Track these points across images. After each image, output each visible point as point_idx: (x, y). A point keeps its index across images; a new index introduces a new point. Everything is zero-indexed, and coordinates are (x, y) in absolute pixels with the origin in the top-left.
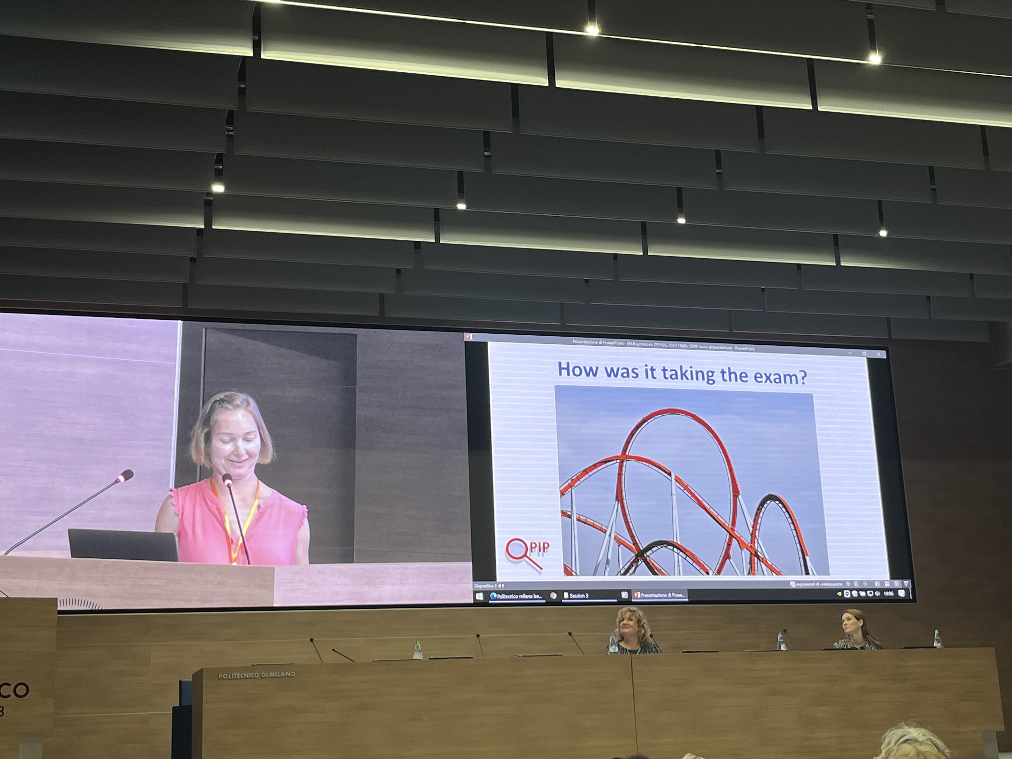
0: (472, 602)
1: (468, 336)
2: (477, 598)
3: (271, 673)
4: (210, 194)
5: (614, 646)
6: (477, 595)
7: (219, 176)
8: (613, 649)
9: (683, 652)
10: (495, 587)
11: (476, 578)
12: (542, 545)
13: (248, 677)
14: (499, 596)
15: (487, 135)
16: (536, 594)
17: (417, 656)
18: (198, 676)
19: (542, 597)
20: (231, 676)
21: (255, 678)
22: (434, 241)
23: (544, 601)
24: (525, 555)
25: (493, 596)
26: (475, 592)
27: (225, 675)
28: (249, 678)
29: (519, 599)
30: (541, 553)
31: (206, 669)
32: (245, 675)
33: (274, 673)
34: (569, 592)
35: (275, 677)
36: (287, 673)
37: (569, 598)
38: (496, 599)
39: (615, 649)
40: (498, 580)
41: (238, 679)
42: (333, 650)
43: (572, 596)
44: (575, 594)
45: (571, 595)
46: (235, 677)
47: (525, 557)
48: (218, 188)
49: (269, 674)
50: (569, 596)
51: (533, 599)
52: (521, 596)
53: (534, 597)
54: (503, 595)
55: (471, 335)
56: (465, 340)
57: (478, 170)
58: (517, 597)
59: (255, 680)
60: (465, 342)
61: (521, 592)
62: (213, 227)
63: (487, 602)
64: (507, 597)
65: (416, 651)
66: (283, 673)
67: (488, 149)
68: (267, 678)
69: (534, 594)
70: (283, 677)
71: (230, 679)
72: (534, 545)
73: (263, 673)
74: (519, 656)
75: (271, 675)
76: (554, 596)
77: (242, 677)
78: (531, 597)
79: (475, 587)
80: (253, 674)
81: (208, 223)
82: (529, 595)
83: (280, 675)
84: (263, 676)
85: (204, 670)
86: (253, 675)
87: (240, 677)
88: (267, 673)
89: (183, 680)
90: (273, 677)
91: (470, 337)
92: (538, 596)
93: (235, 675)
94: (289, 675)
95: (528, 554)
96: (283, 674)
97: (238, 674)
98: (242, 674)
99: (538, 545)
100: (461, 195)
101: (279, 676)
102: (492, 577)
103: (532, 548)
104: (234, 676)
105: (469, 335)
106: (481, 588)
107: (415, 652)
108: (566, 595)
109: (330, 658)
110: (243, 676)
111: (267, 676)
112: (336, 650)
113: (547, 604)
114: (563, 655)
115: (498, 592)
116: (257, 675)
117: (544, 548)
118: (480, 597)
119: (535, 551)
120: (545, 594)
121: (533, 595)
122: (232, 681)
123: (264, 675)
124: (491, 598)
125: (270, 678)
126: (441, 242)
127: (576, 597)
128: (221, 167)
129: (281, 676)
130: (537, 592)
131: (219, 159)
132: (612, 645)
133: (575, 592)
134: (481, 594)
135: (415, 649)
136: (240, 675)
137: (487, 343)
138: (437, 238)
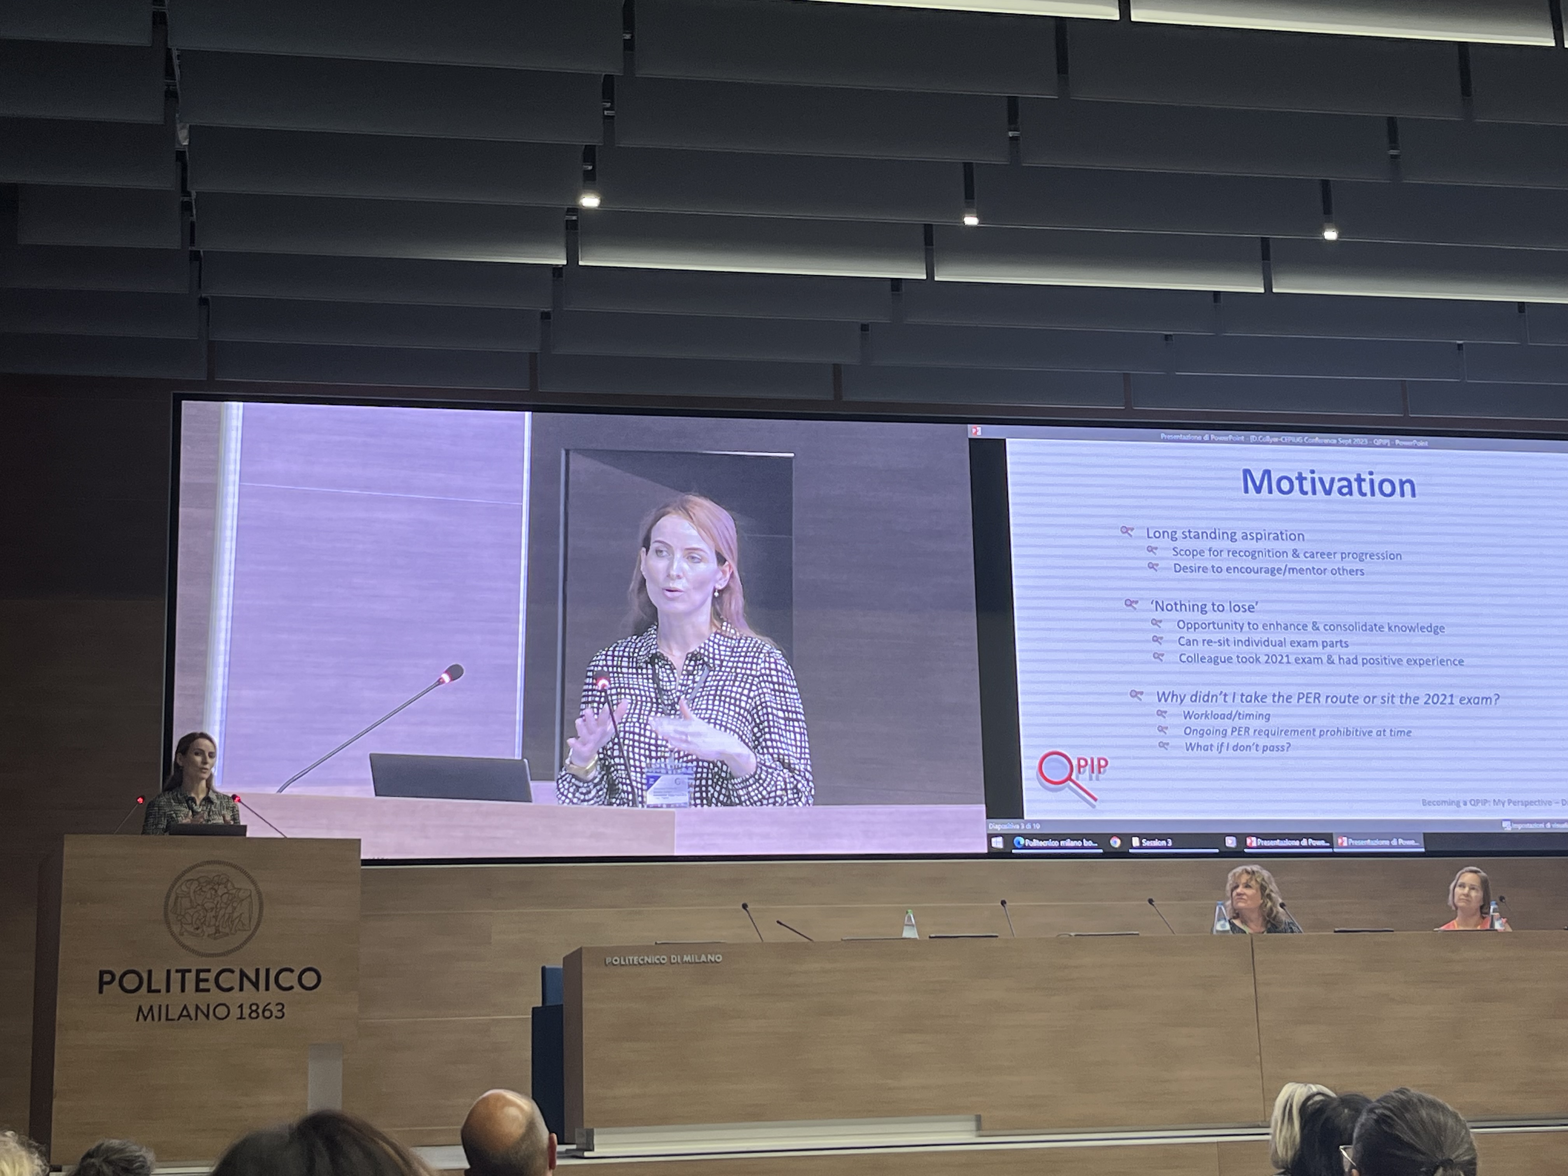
0: (986, 851)
1: (974, 430)
2: (994, 845)
3: (685, 956)
4: (576, 210)
5: (1222, 922)
6: (993, 840)
7: (590, 181)
8: (1222, 926)
9: (1335, 932)
10: (1023, 827)
11: (992, 814)
12: (1096, 763)
13: (650, 962)
14: (1028, 843)
15: (1013, 102)
16: (1088, 840)
17: (909, 933)
18: (574, 960)
19: (1096, 845)
20: (625, 961)
21: (661, 963)
22: (924, 277)
23: (1101, 851)
24: (1069, 778)
25: (1019, 843)
26: (990, 836)
27: (616, 958)
28: (652, 964)
29: (1060, 848)
30: (1094, 776)
31: (585, 948)
32: (646, 958)
33: (689, 957)
34: (1141, 836)
35: (692, 963)
36: (709, 956)
37: (1141, 847)
38: (1025, 847)
39: (1223, 926)
40: (1026, 817)
41: (636, 965)
42: (778, 922)
43: (1146, 843)
44: (1150, 840)
45: (1144, 841)
46: (631, 962)
47: (1069, 782)
48: (590, 201)
49: (683, 958)
50: (1141, 843)
51: (1083, 847)
52: (1062, 843)
53: (1085, 845)
54: (1034, 840)
55: (979, 428)
56: (970, 436)
57: (1001, 161)
58: (1056, 844)
59: (659, 966)
60: (970, 439)
61: (1064, 837)
62: (581, 263)
63: (1009, 851)
64: (1042, 844)
65: (907, 925)
66: (703, 956)
67: (1013, 126)
68: (678, 963)
69: (1084, 840)
70: (704, 962)
71: (623, 965)
72: (1082, 763)
73: (672, 957)
74: (1070, 936)
75: (686, 959)
76: (1116, 843)
77: (641, 962)
78: (1079, 844)
79: (990, 828)
80: (658, 957)
81: (572, 257)
82: (1075, 842)
83: (700, 959)
84: (673, 961)
85: (584, 951)
86: (658, 959)
87: (638, 962)
88: (679, 957)
89: (547, 966)
90: (689, 963)
91: (977, 431)
92: (1090, 843)
93: (631, 958)
94: (713, 960)
95: (1074, 777)
96: (703, 958)
97: (635, 958)
98: (642, 957)
99: (1089, 762)
100: (970, 201)
101: (697, 961)
102: (1017, 813)
103: (1079, 766)
104: (629, 960)
105: (976, 428)
106: (999, 829)
107: (905, 928)
108: (1136, 842)
109: (774, 935)
110: (643, 960)
111: (679, 961)
112: (783, 923)
113: (1107, 855)
114: (1141, 935)
115: (1025, 836)
116: (664, 959)
117: (1100, 766)
118: (998, 843)
119: (1084, 772)
120: (1102, 839)
121: (1082, 841)
122: (624, 968)
123: (674, 959)
124: (1017, 845)
125: (683, 963)
126: (936, 279)
127: (1152, 845)
128: (590, 168)
129: (701, 961)
130: (1088, 836)
131: (589, 154)
132: (1219, 920)
133: (1151, 837)
134: (1000, 839)
135: (906, 922)
136: (638, 959)
137: (1005, 440)
138: (930, 273)
